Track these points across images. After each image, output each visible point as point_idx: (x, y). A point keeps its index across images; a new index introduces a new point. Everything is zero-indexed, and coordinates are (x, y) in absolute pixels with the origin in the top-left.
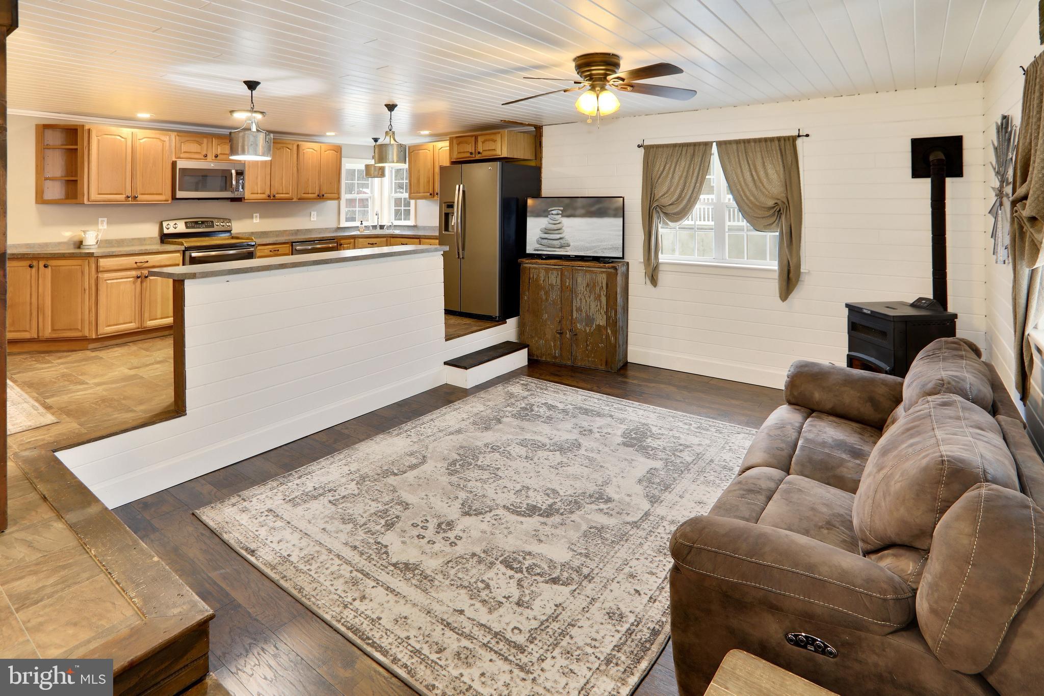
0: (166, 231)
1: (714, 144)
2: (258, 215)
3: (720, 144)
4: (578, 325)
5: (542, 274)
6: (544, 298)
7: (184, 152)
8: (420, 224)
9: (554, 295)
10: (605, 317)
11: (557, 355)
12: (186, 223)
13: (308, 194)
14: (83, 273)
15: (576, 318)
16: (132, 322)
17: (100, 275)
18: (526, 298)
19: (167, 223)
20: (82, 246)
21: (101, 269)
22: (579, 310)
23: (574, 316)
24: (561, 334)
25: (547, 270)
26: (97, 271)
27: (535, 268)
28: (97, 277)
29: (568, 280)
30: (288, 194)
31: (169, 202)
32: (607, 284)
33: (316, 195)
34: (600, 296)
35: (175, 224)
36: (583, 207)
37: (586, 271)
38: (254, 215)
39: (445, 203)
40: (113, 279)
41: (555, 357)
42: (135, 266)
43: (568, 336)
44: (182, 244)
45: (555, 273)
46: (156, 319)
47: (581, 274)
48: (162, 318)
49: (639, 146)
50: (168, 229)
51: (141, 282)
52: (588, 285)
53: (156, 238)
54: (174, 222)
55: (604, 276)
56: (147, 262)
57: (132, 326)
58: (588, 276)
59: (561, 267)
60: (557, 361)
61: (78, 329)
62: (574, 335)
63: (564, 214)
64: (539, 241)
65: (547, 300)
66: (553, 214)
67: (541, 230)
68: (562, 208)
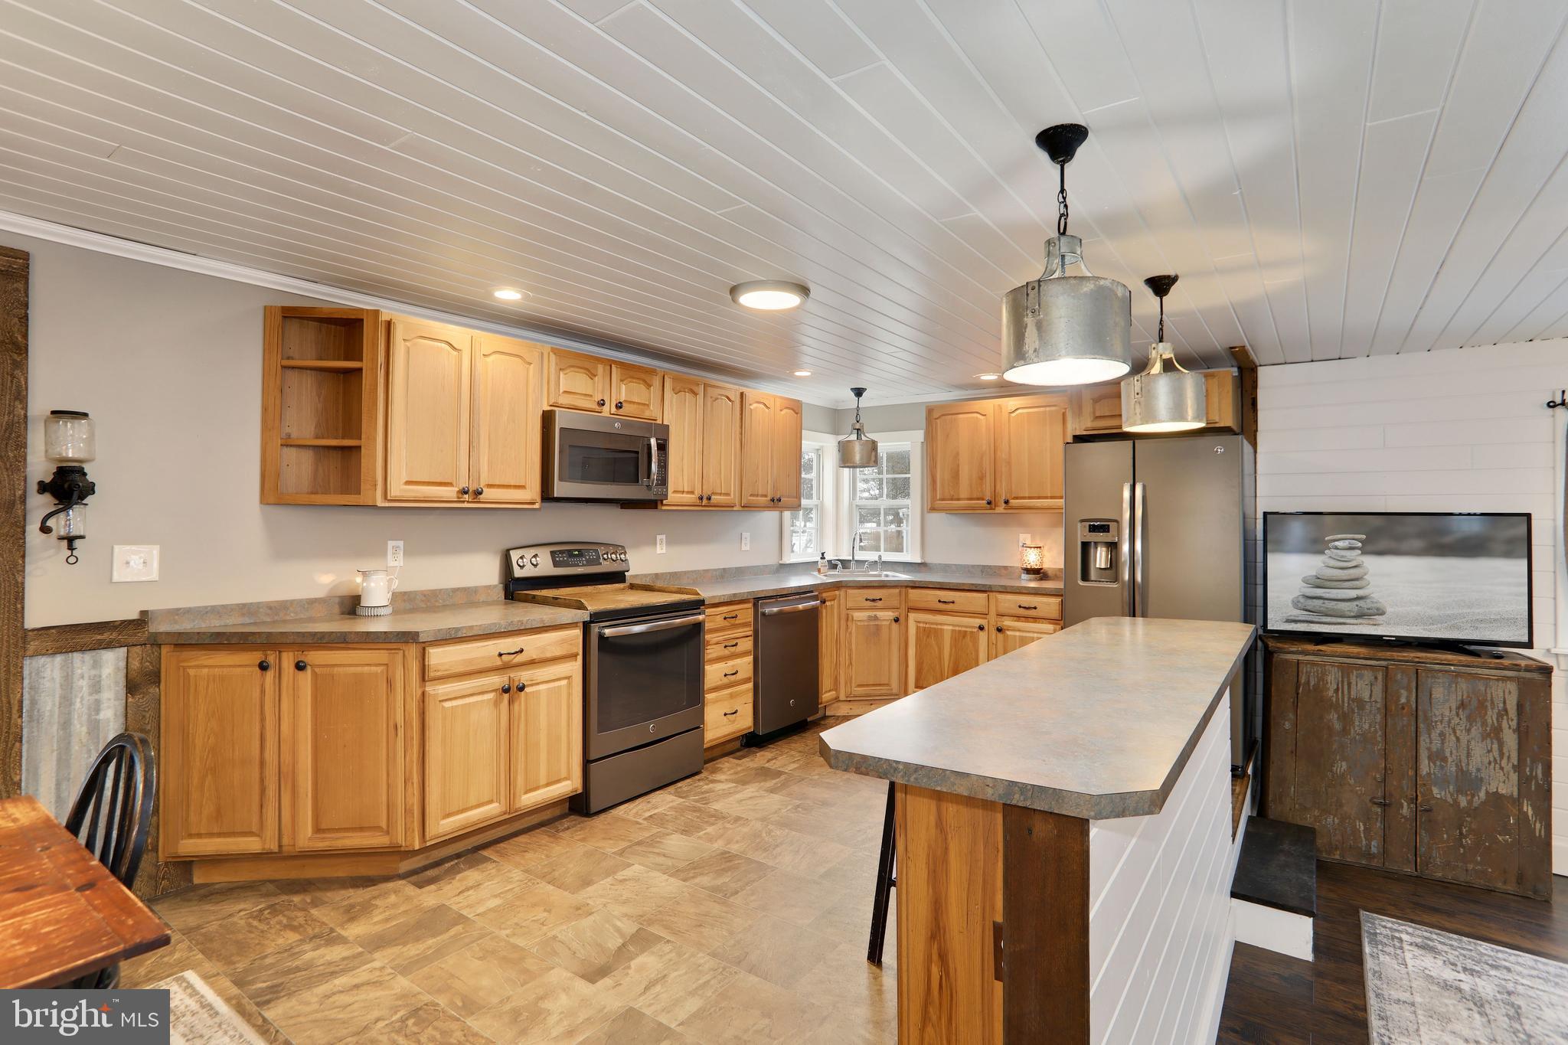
0: (518, 573)
2: (664, 537)
4: (1435, 791)
5: (1333, 678)
6: (1337, 726)
7: (565, 392)
8: (931, 559)
9: (1366, 723)
10: (1513, 776)
11: (1374, 850)
12: (553, 553)
13: (757, 496)
14: (390, 683)
15: (1429, 774)
16: (491, 802)
17: (430, 689)
18: (1287, 725)
19: (520, 552)
20: (359, 611)
21: (432, 674)
22: (1437, 757)
23: (1425, 767)
24: (1384, 806)
25: (1346, 670)
26: (423, 678)
27: (1313, 664)
28: (423, 694)
29: (1404, 693)
30: (728, 494)
31: (537, 506)
32: (1519, 705)
33: (769, 498)
34: (1497, 729)
35: (535, 556)
36: (1421, 535)
37: (1458, 674)
38: (659, 537)
39: (1082, 521)
40: (455, 698)
41: (1370, 856)
42: (498, 662)
43: (1405, 811)
44: (581, 606)
45: (1368, 675)
46: (537, 788)
47: (1442, 679)
48: (548, 785)
49: (1551, 405)
50: (522, 567)
51: (510, 702)
52: (1462, 705)
53: (495, 586)
54: (532, 551)
56: (522, 651)
57: (493, 810)
58: (1463, 685)
59: (1384, 663)
60: (1375, 863)
61: (378, 828)
62: (1424, 812)
63: (1369, 548)
64: (1299, 602)
65: (1345, 731)
66: (1336, 548)
67: (1306, 581)
68: (1364, 537)
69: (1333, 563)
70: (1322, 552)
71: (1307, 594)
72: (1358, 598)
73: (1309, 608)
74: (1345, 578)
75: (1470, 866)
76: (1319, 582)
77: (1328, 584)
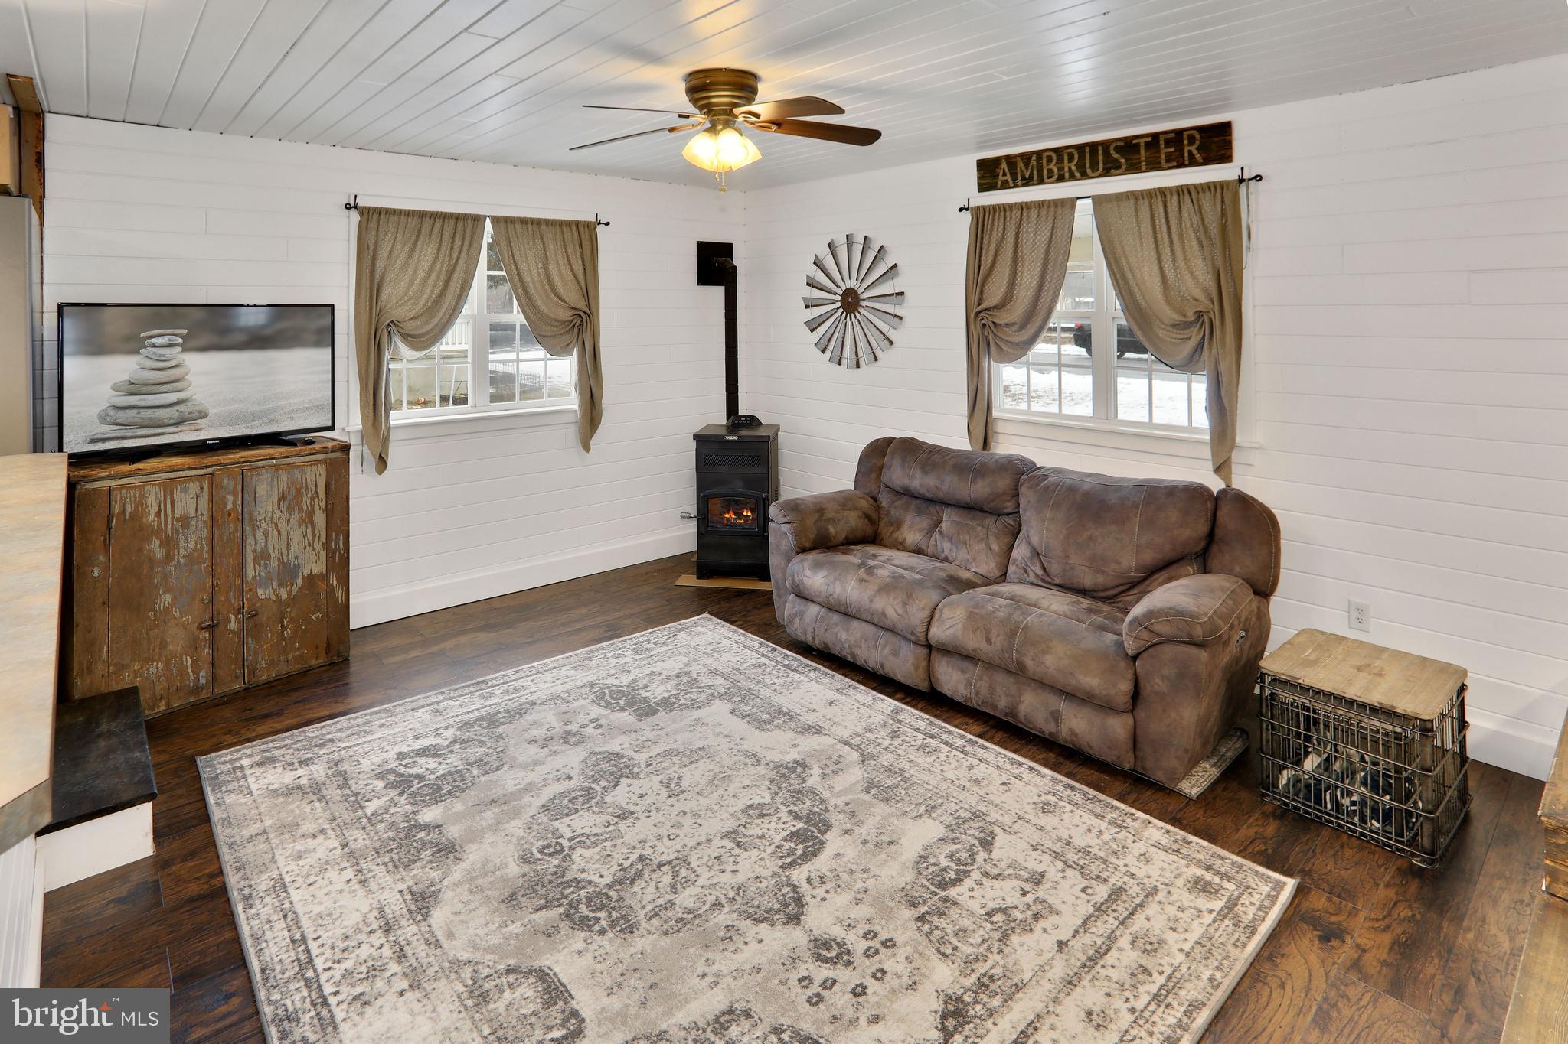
1: (488, 219)
3: (497, 221)
4: (260, 592)
5: (153, 499)
6: (160, 554)
9: (191, 542)
10: (323, 554)
11: (202, 681)
15: (255, 577)
18: (96, 572)
22: (262, 556)
23: (250, 572)
24: (211, 628)
25: (168, 487)
27: (129, 487)
29: (230, 498)
32: (327, 486)
34: (311, 513)
37: (280, 467)
41: (198, 689)
43: (233, 625)
45: (193, 487)
47: (266, 475)
49: (348, 207)
52: (283, 497)
55: (322, 469)
58: (284, 476)
59: (210, 470)
60: (203, 695)
62: (251, 618)
63: (191, 344)
64: (107, 415)
65: (169, 558)
66: (154, 346)
67: (116, 388)
68: (185, 331)
69: (149, 364)
70: (137, 352)
71: (119, 405)
72: (179, 402)
73: (120, 421)
74: (164, 380)
75: (290, 656)
76: (134, 388)
77: (144, 389)
